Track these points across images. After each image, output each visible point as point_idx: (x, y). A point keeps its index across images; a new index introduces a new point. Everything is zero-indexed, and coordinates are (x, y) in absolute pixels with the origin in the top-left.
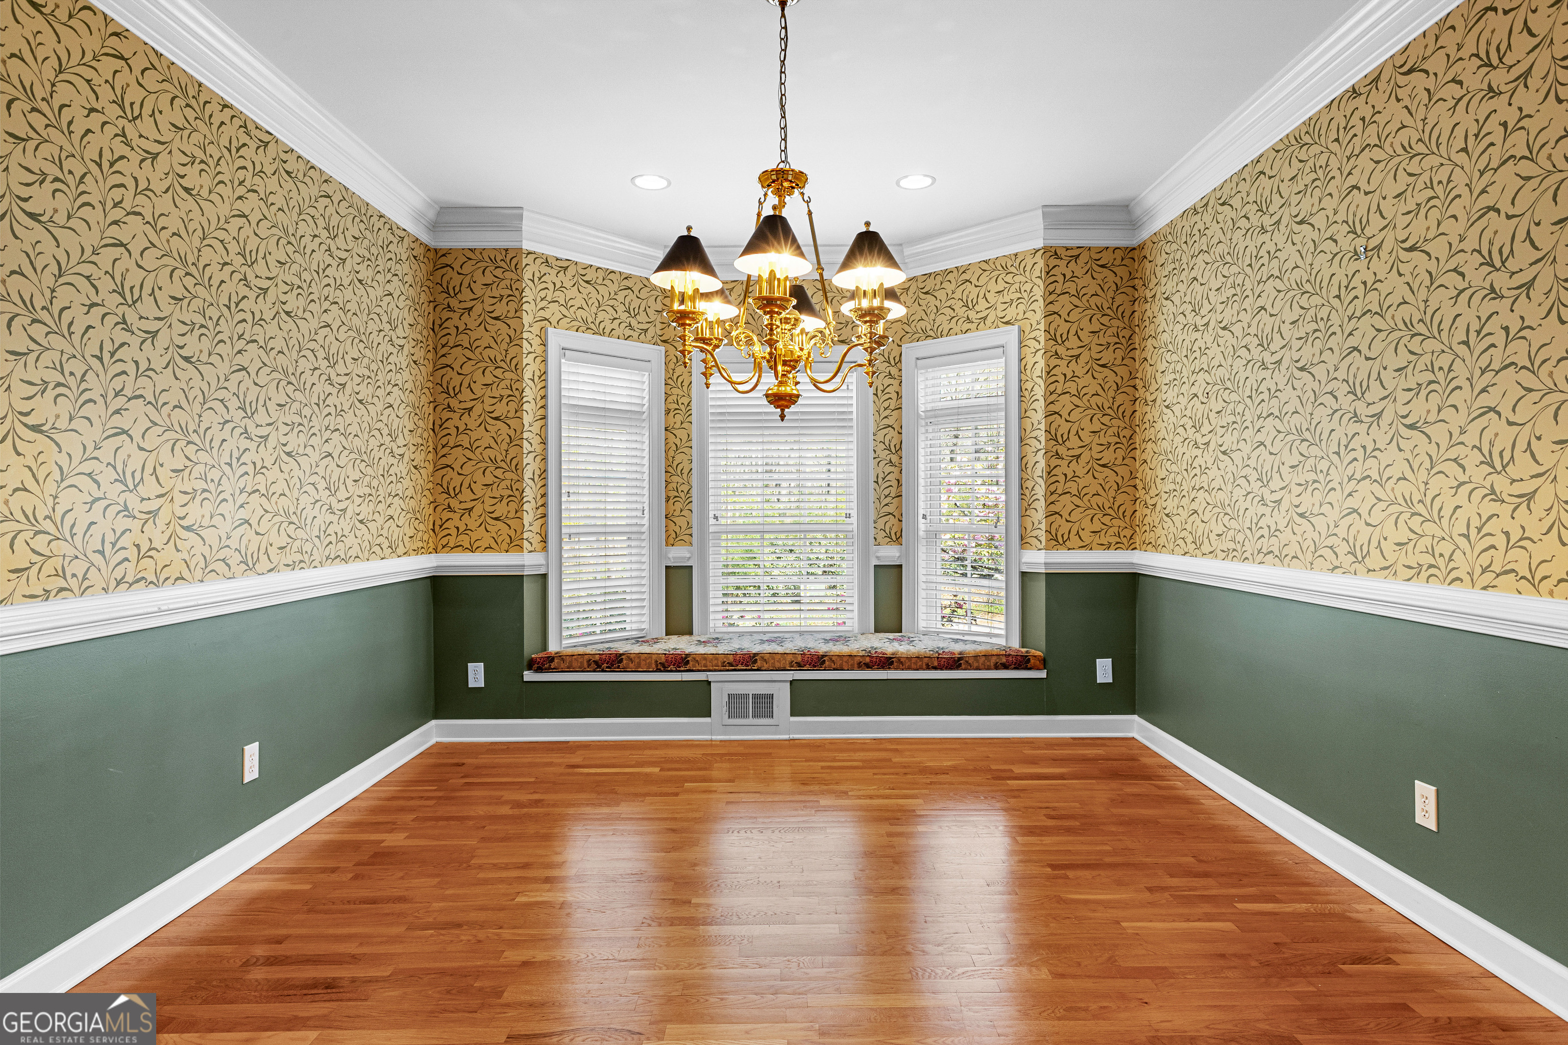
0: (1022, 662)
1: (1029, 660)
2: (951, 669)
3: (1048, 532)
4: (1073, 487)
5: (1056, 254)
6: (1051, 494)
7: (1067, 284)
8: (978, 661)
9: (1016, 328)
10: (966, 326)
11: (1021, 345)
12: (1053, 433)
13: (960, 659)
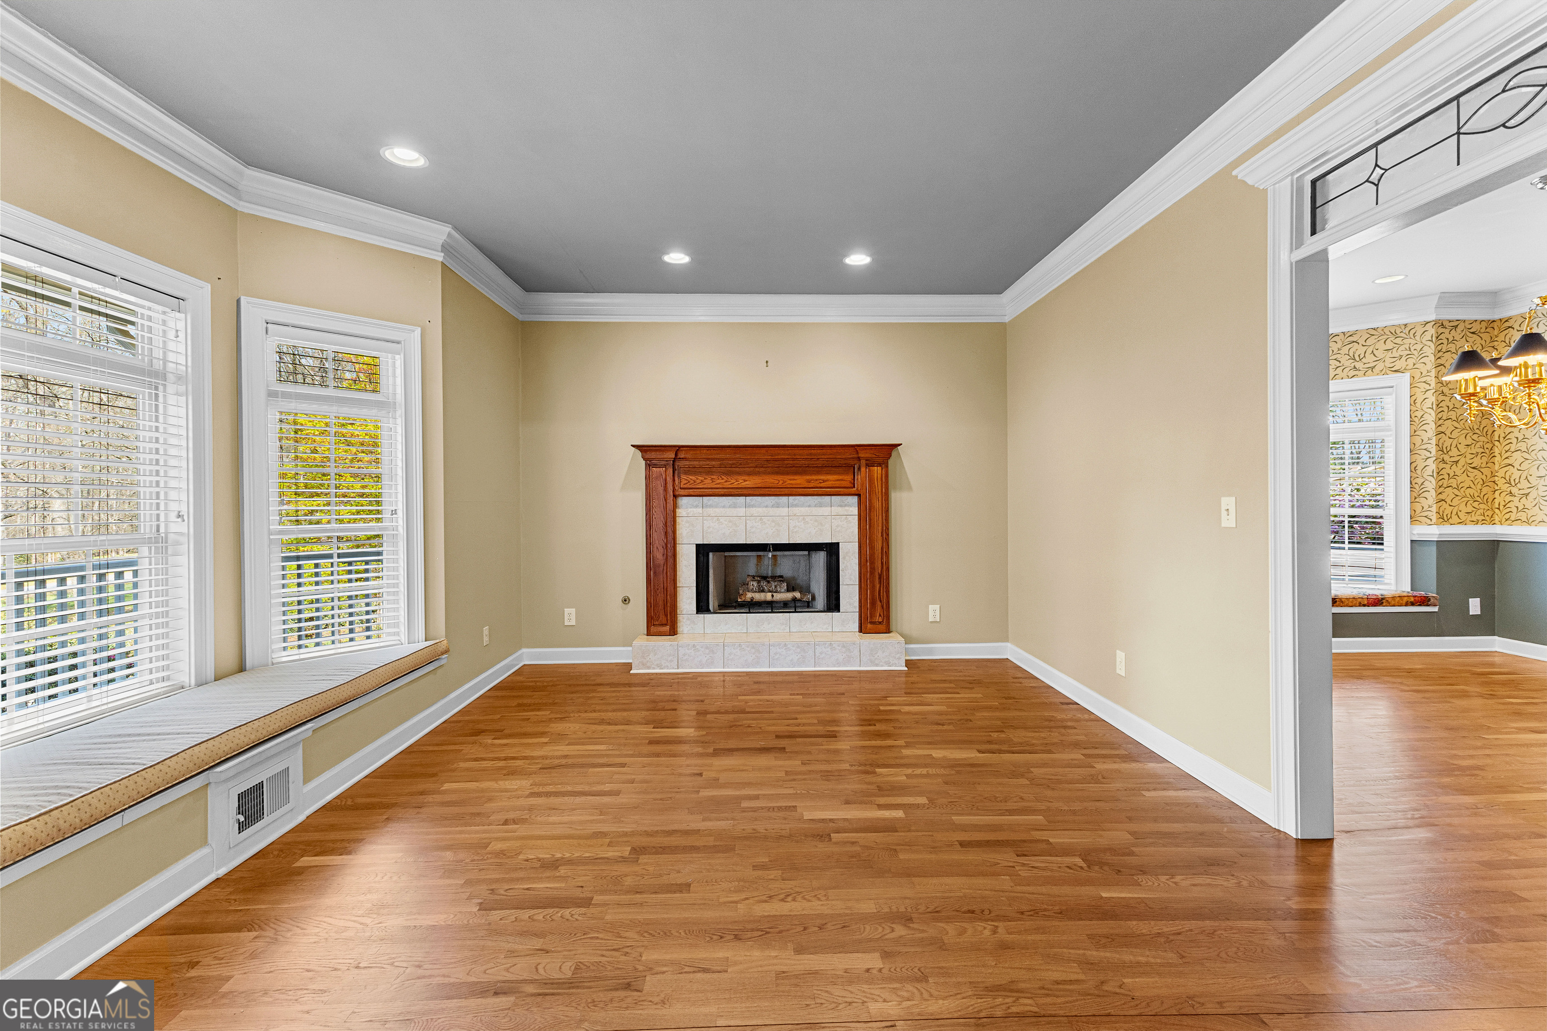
0: (1424, 601)
1: (1429, 600)
2: (1375, 606)
3: (1438, 513)
4: (1453, 483)
5: (1442, 325)
6: (1440, 488)
7: (1450, 345)
8: (1394, 600)
9: (1407, 375)
10: (1352, 373)
11: (1412, 386)
12: (1441, 446)
13: (1383, 599)
